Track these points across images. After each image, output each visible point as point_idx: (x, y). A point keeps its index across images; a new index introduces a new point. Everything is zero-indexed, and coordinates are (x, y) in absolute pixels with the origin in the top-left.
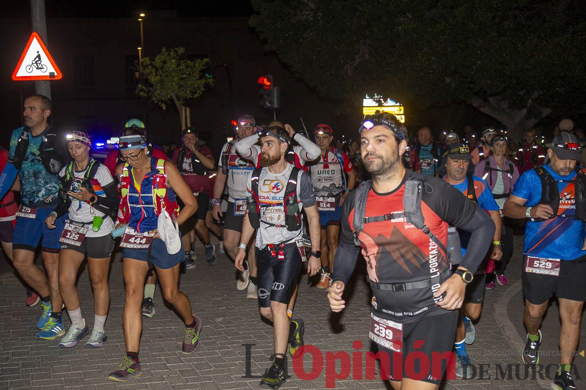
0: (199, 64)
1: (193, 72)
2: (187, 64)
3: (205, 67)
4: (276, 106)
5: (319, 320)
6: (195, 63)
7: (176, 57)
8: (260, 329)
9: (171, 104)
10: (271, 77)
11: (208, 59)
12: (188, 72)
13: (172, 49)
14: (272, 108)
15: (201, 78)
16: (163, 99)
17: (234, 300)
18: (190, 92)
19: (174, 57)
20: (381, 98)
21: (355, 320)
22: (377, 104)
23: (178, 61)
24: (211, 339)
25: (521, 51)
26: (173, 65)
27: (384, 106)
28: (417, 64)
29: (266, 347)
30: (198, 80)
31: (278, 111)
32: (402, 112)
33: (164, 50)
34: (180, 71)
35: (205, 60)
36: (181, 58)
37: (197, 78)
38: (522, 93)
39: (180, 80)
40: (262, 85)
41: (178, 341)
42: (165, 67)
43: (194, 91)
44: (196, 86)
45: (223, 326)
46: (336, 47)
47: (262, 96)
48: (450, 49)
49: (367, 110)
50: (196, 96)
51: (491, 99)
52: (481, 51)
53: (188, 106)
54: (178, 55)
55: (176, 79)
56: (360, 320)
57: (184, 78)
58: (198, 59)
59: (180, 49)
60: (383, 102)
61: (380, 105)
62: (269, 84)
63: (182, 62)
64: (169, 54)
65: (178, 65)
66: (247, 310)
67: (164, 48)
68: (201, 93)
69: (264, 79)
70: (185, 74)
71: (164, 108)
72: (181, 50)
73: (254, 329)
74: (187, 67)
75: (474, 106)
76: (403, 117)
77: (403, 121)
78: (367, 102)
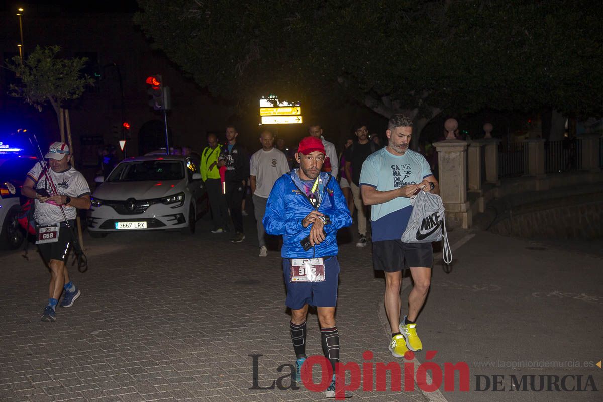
0: (78, 64)
1: (72, 72)
2: (63, 63)
3: (84, 66)
4: (166, 107)
5: (202, 328)
6: (74, 62)
7: (51, 55)
8: (140, 340)
9: (48, 106)
10: (160, 77)
11: (88, 58)
12: (65, 72)
13: (46, 47)
14: (163, 110)
15: (80, 78)
16: (39, 100)
17: (115, 311)
18: (68, 93)
19: (50, 56)
20: (277, 99)
21: (240, 327)
22: (272, 105)
23: (53, 60)
24: (85, 353)
25: (407, 51)
26: (48, 65)
27: (279, 107)
28: (308, 64)
29: (144, 358)
30: (77, 80)
31: (169, 112)
32: (299, 113)
33: (38, 47)
34: (56, 70)
35: (84, 59)
36: (57, 56)
37: (75, 78)
38: (413, 93)
39: (56, 80)
40: (151, 86)
41: (48, 358)
42: (39, 66)
43: (73, 92)
44: (75, 86)
45: (99, 338)
46: (225, 47)
47: (151, 97)
48: (339, 50)
49: (264, 111)
50: (75, 97)
51: (384, 99)
52: (369, 51)
53: (66, 109)
54: (53, 53)
55: (52, 79)
56: (245, 326)
57: (62, 79)
58: (76, 58)
59: (55, 47)
60: (278, 103)
61: (276, 106)
62: (158, 84)
63: (58, 61)
64: (44, 52)
65: (54, 65)
66: (127, 321)
67: (38, 46)
68: (81, 94)
69: (152, 80)
70: (62, 73)
71: (40, 110)
72: (57, 49)
73: (132, 341)
74: (64, 66)
75: (368, 106)
76: (301, 117)
77: (301, 122)
78: (263, 103)
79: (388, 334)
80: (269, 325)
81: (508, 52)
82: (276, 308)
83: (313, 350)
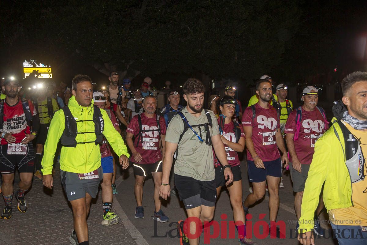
20: (35, 62)
22: (32, 66)
25: (120, 36)
27: (37, 67)
28: (57, 41)
32: (50, 72)
38: (124, 61)
48: (78, 33)
49: (26, 70)
51: (106, 65)
52: (97, 34)
60: (36, 65)
61: (35, 67)
75: (95, 68)
76: (51, 74)
77: (51, 77)
78: (26, 64)
79: (114, 210)
80: (36, 209)
81: (179, 39)
82: (40, 197)
83: (66, 223)
